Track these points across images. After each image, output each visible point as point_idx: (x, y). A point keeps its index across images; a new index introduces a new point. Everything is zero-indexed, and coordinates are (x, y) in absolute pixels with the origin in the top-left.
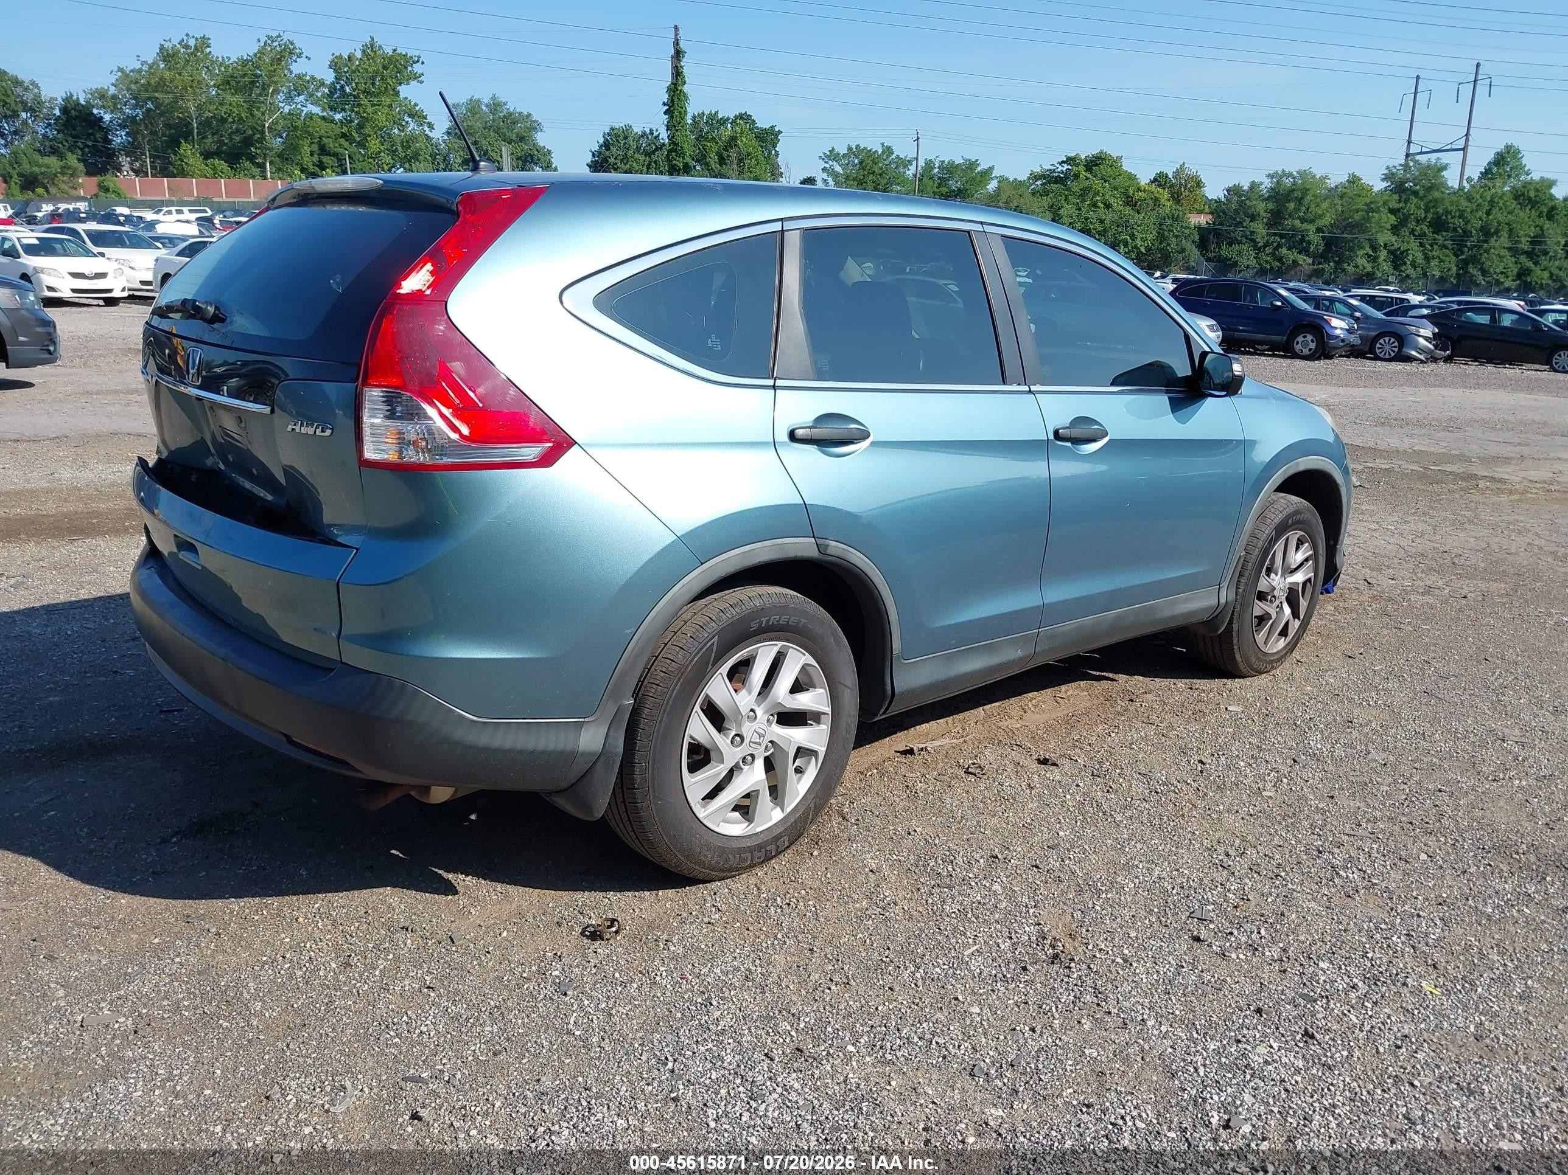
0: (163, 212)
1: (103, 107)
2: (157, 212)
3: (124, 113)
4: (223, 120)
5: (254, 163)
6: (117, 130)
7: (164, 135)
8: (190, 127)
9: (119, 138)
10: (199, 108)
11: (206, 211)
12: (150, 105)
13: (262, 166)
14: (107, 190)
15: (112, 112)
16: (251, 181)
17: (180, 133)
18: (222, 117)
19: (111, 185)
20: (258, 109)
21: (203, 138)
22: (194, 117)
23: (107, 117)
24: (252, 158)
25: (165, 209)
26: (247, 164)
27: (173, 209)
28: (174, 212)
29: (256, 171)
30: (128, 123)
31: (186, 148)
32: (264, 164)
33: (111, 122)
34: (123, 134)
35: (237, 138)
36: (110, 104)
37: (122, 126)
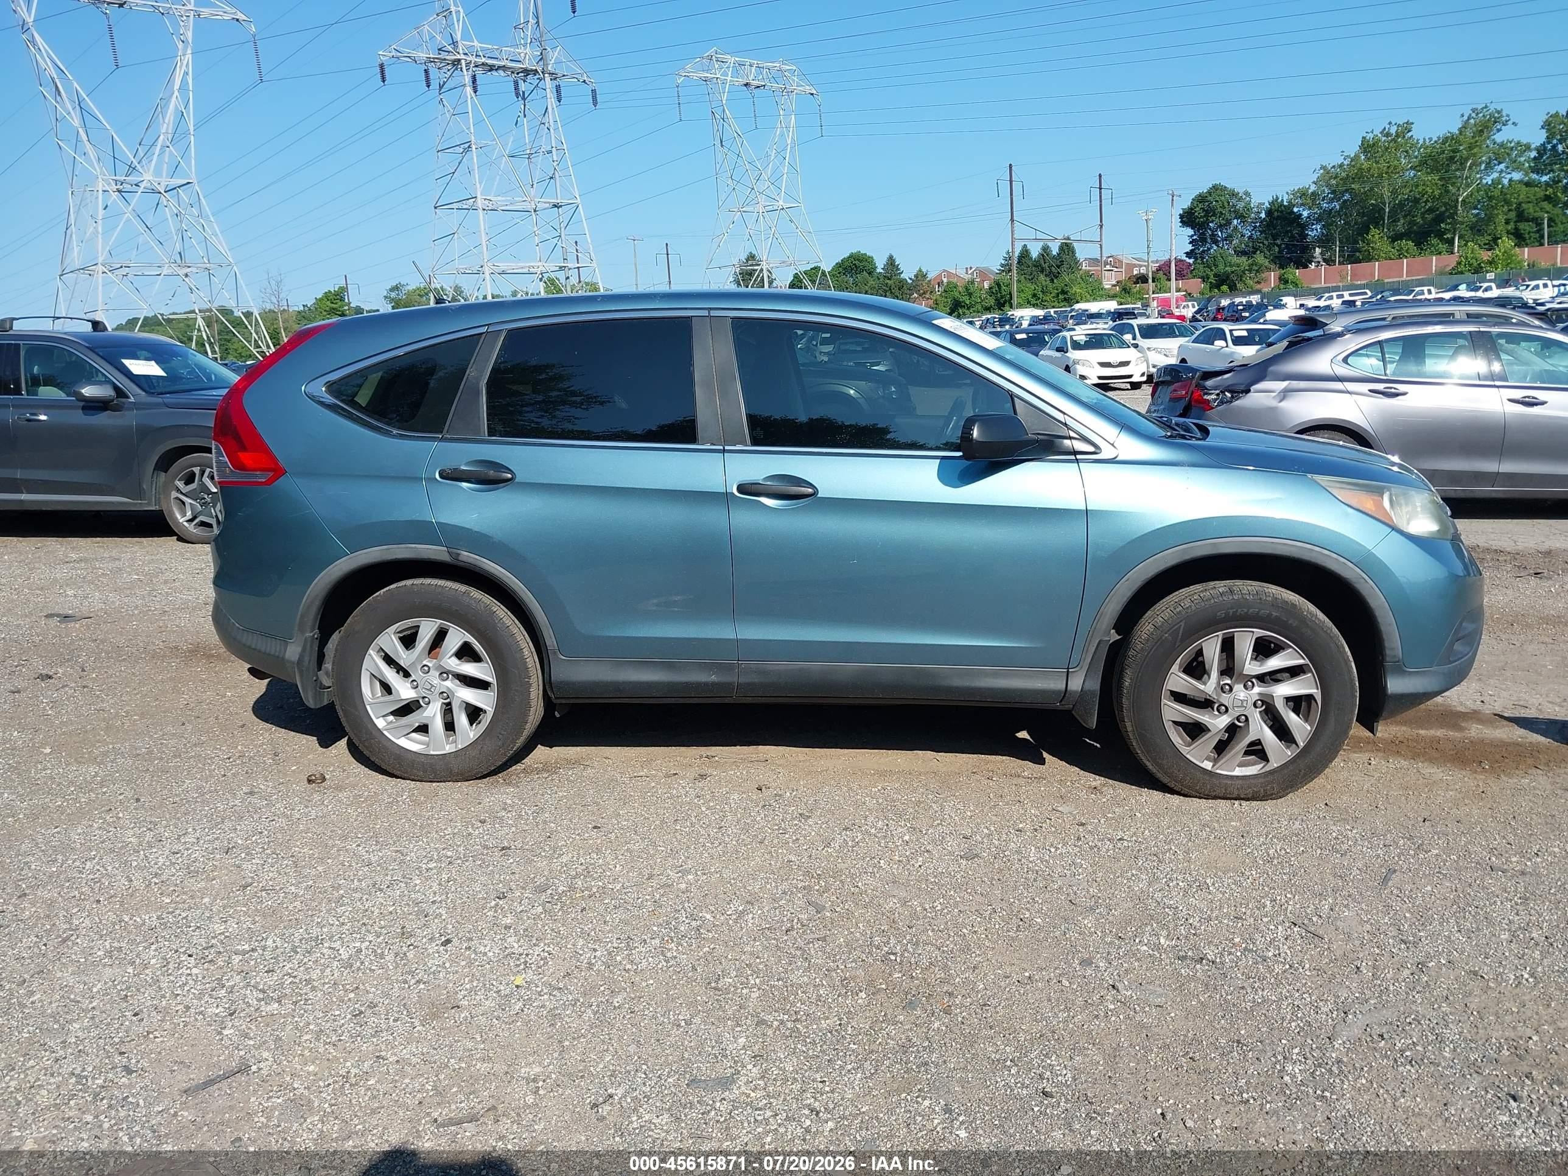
0: (1324, 299)
1: (1302, 205)
2: (1319, 299)
3: (1321, 208)
4: (1416, 201)
5: (1442, 239)
6: (1313, 224)
7: (1356, 223)
8: (1382, 212)
9: (1315, 231)
10: (1394, 192)
11: (1366, 293)
12: (1347, 197)
13: (1451, 242)
14: (1286, 282)
15: (1310, 208)
16: (1434, 258)
17: (1373, 217)
18: (1415, 198)
19: (1291, 277)
20: (1453, 184)
21: (1394, 221)
22: (1387, 201)
23: (1305, 214)
24: (1440, 235)
25: (1327, 295)
26: (1435, 241)
27: (1334, 294)
28: (1335, 297)
29: (1442, 247)
30: (1326, 217)
31: (1374, 233)
32: (1453, 239)
33: (1309, 217)
34: (1319, 227)
35: (1429, 217)
36: (1309, 201)
37: (1318, 220)
